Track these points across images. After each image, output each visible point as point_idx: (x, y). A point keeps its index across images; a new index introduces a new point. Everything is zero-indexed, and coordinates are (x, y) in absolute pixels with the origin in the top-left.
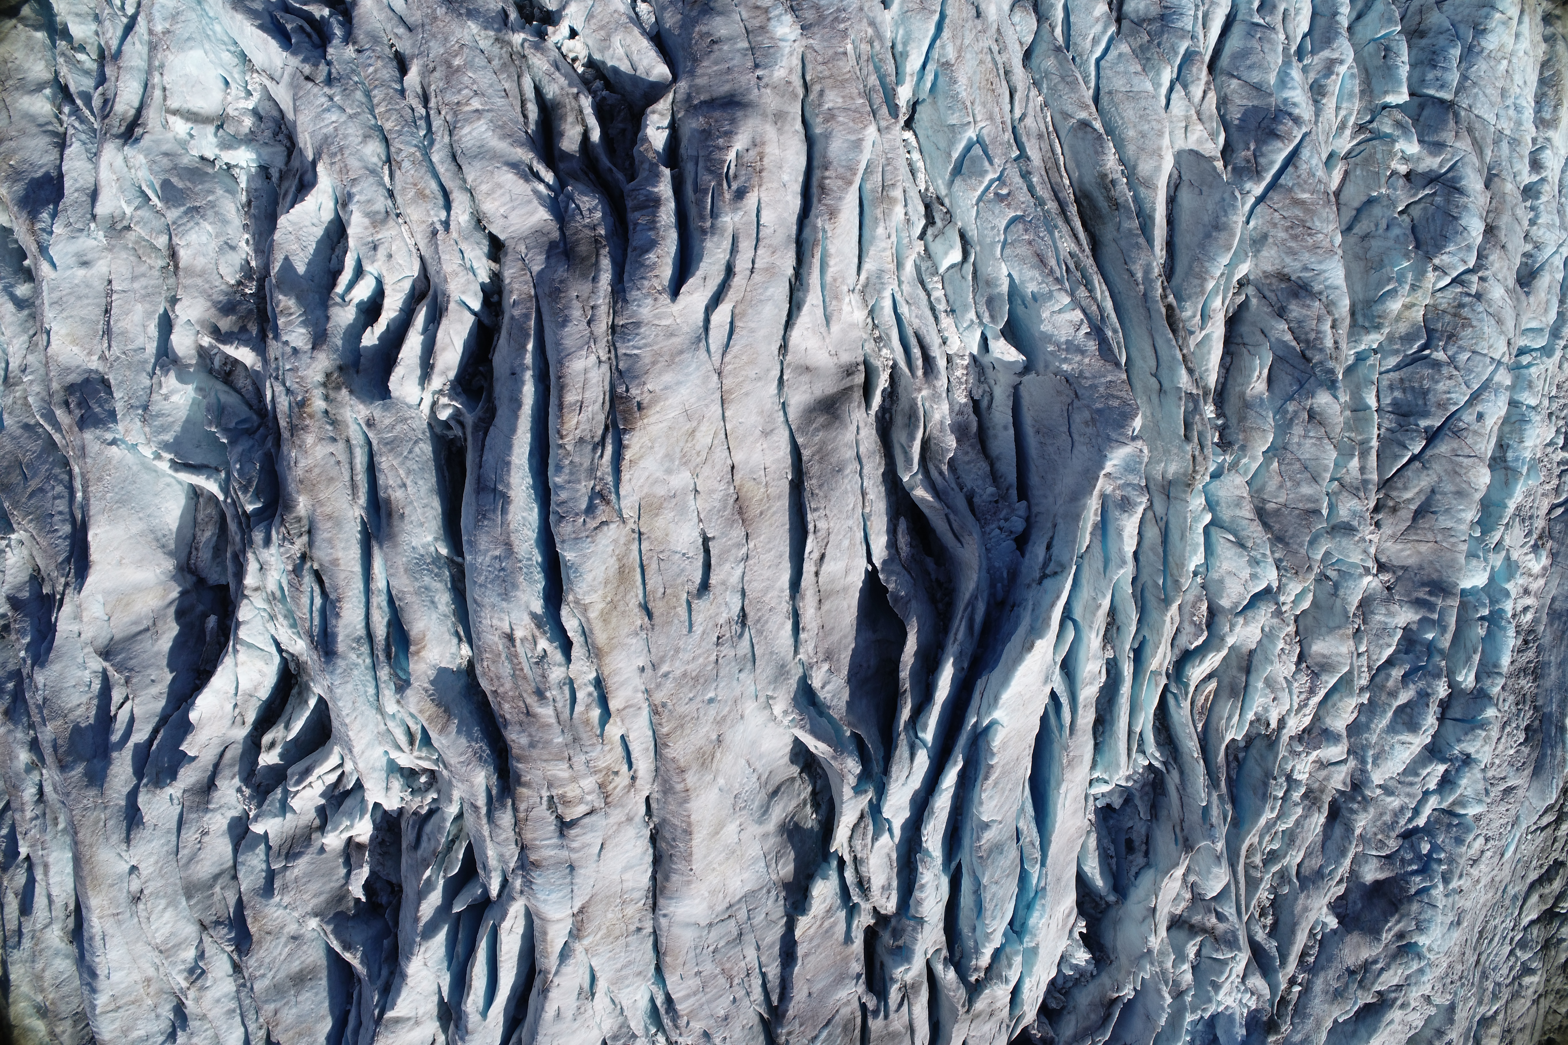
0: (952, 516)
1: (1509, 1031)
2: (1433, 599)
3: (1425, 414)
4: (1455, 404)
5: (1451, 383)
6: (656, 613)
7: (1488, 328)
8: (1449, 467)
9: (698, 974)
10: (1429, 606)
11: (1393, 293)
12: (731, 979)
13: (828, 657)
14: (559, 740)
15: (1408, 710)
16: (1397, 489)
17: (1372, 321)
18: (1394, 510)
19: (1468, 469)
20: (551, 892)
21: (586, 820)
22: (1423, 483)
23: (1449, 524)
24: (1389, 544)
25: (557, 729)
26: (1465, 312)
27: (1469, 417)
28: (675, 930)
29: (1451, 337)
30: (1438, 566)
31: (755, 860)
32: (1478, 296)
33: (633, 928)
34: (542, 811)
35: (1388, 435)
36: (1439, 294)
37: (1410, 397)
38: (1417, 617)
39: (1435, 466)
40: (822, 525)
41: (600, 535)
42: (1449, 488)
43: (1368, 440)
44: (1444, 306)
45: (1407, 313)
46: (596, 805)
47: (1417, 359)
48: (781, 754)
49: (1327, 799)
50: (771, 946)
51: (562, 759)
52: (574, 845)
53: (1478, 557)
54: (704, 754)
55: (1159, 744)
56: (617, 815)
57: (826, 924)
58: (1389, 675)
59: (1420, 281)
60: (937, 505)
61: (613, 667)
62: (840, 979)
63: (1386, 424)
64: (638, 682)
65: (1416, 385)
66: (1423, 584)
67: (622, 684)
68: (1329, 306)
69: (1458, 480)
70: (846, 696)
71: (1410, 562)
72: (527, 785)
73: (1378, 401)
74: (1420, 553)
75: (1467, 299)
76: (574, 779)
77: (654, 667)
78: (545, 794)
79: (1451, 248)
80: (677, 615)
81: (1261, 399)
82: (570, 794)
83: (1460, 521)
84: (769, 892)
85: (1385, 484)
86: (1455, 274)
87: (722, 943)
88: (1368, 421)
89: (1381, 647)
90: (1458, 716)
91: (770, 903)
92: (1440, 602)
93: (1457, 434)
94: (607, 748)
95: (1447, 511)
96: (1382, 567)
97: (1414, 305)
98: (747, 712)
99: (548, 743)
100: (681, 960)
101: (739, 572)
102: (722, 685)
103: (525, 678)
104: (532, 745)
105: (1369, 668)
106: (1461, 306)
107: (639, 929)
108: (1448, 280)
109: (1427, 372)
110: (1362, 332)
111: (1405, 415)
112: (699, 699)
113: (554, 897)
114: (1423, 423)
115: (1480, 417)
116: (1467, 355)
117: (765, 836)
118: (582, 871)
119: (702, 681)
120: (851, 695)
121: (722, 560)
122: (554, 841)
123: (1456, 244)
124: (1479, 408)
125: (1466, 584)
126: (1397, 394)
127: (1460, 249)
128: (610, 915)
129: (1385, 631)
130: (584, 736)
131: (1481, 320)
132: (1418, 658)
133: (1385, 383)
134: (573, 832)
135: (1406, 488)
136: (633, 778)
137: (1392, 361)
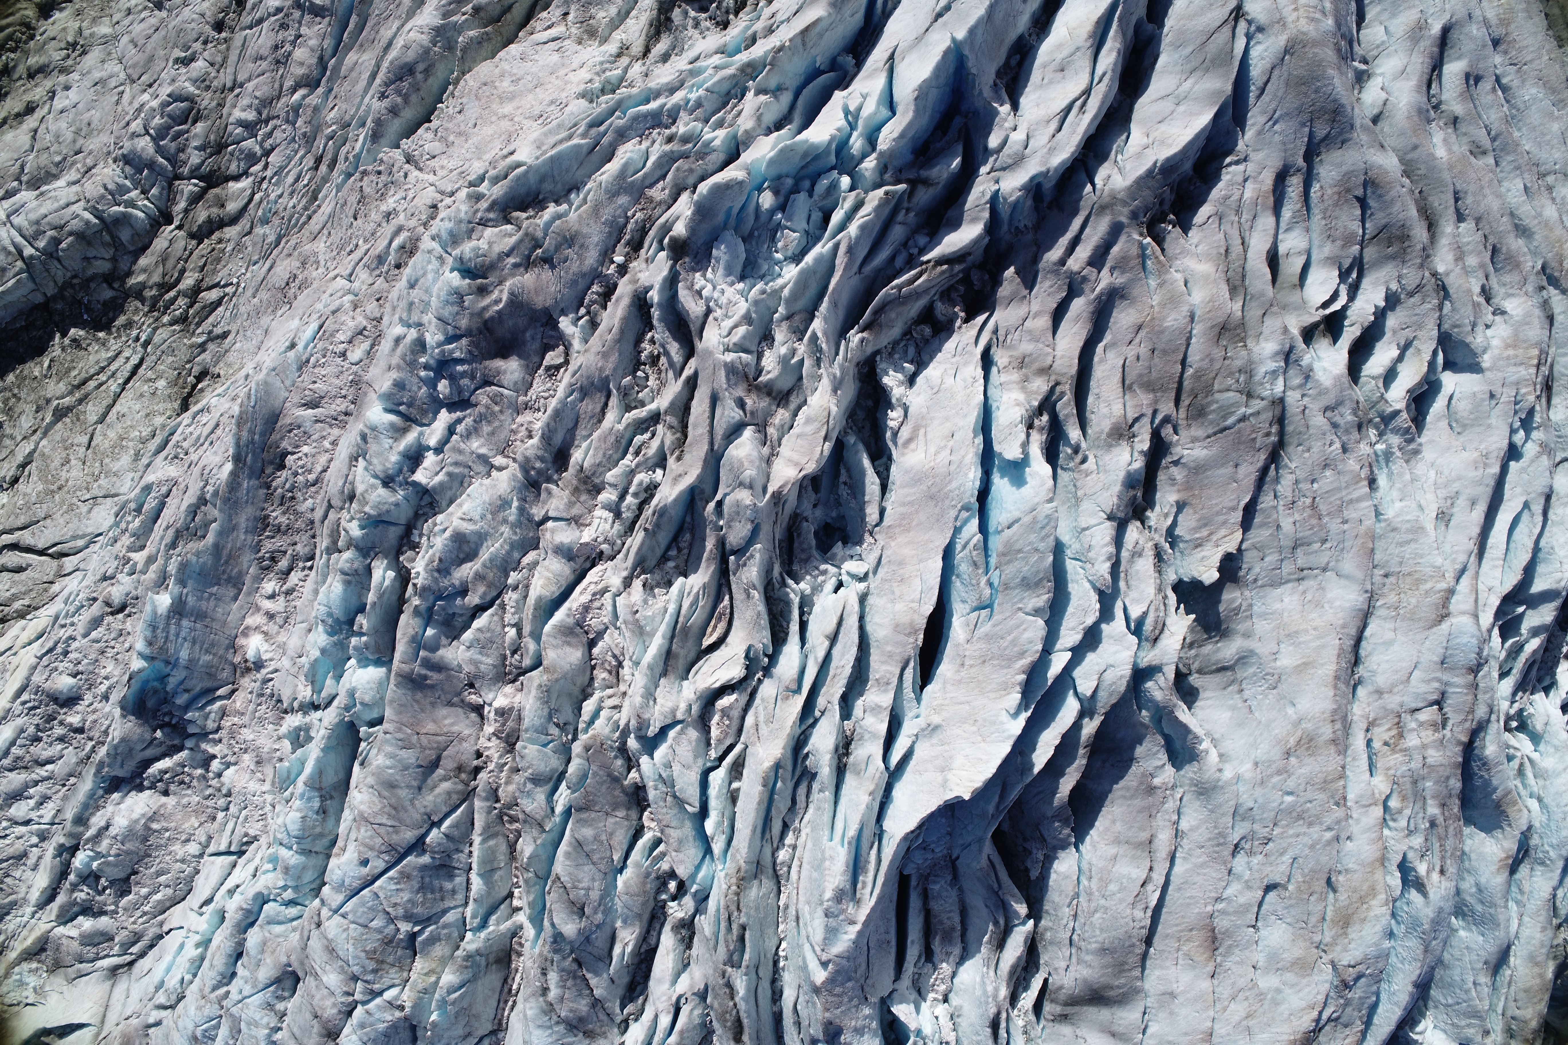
0: (996, 886)
1: (278, 62)
2: (424, 672)
3: (424, 868)
4: (391, 879)
5: (394, 900)
6: (1323, 882)
7: (348, 949)
8: (402, 815)
9: (1345, 522)
10: (428, 664)
11: (451, 990)
12: (1313, 506)
13: (1151, 790)
14: (1429, 784)
15: (462, 556)
16: (458, 793)
17: (474, 962)
18: (460, 769)
19: (382, 811)
20: (1465, 645)
21: (1421, 705)
22: (430, 798)
23: (404, 753)
24: (466, 732)
25: (1428, 794)
26: (371, 965)
27: (378, 864)
28: (1359, 574)
29: (388, 942)
30: (416, 707)
31: (1264, 616)
32: (355, 978)
33: (1392, 579)
34: (1454, 718)
35: (461, 847)
36: (397, 982)
37: (436, 883)
38: (441, 652)
39: (418, 817)
40: (1139, 914)
41: (1359, 959)
42: (403, 793)
43: (484, 841)
44: (393, 971)
45: (434, 966)
46: (1409, 717)
47: (427, 921)
48: (1209, 702)
49: (569, 475)
50: (1263, 525)
51: (1430, 766)
52: (1436, 685)
53: (362, 703)
54: (1308, 749)
55: (788, 603)
56: (1393, 701)
57: (1204, 533)
58: (481, 598)
59: (420, 999)
60: (1008, 898)
61: (1374, 847)
62: (1198, 469)
63: (463, 857)
64: (1355, 828)
65: (429, 896)
66: (432, 687)
67: (1369, 829)
68: (549, 1009)
69: (393, 801)
70: (1139, 751)
71: (444, 711)
72: (1459, 743)
73: (468, 880)
74: (434, 721)
75: (369, 977)
76: (1424, 746)
77: (1337, 839)
78: (1447, 732)
79: (382, 1026)
80: (1304, 875)
81: (625, 922)
82: (1430, 732)
83: (392, 756)
84: (1255, 580)
85: (468, 795)
86: (378, 1001)
87: (1316, 546)
88: (483, 862)
89: (489, 630)
90: (393, 529)
91: (1257, 570)
92: (417, 669)
93: (391, 848)
94: (1392, 772)
95: (406, 768)
96: (478, 709)
97: (426, 974)
98: (1249, 766)
99: (1437, 782)
100: (1360, 541)
101: (1229, 892)
102: (1275, 804)
103: (1440, 839)
104: (1448, 778)
105: (503, 607)
106: (375, 971)
107: (1386, 576)
108: (389, 995)
109: (418, 910)
110: (483, 951)
111: (443, 866)
112: (1302, 800)
113: (1464, 639)
114: (426, 859)
115: (365, 863)
116: (374, 924)
117: (1247, 635)
118: (1436, 659)
119: (1294, 814)
120: (1133, 749)
121: (1246, 908)
122: (1451, 690)
123: (376, 1030)
124: (365, 871)
125: (374, 673)
126: (448, 886)
127: (371, 1025)
128: (1413, 601)
129: (482, 645)
130: (1408, 786)
131: (356, 957)
132: (443, 608)
133: (460, 897)
134: (1435, 697)
135: (449, 793)
136: (1367, 730)
137: (451, 917)
